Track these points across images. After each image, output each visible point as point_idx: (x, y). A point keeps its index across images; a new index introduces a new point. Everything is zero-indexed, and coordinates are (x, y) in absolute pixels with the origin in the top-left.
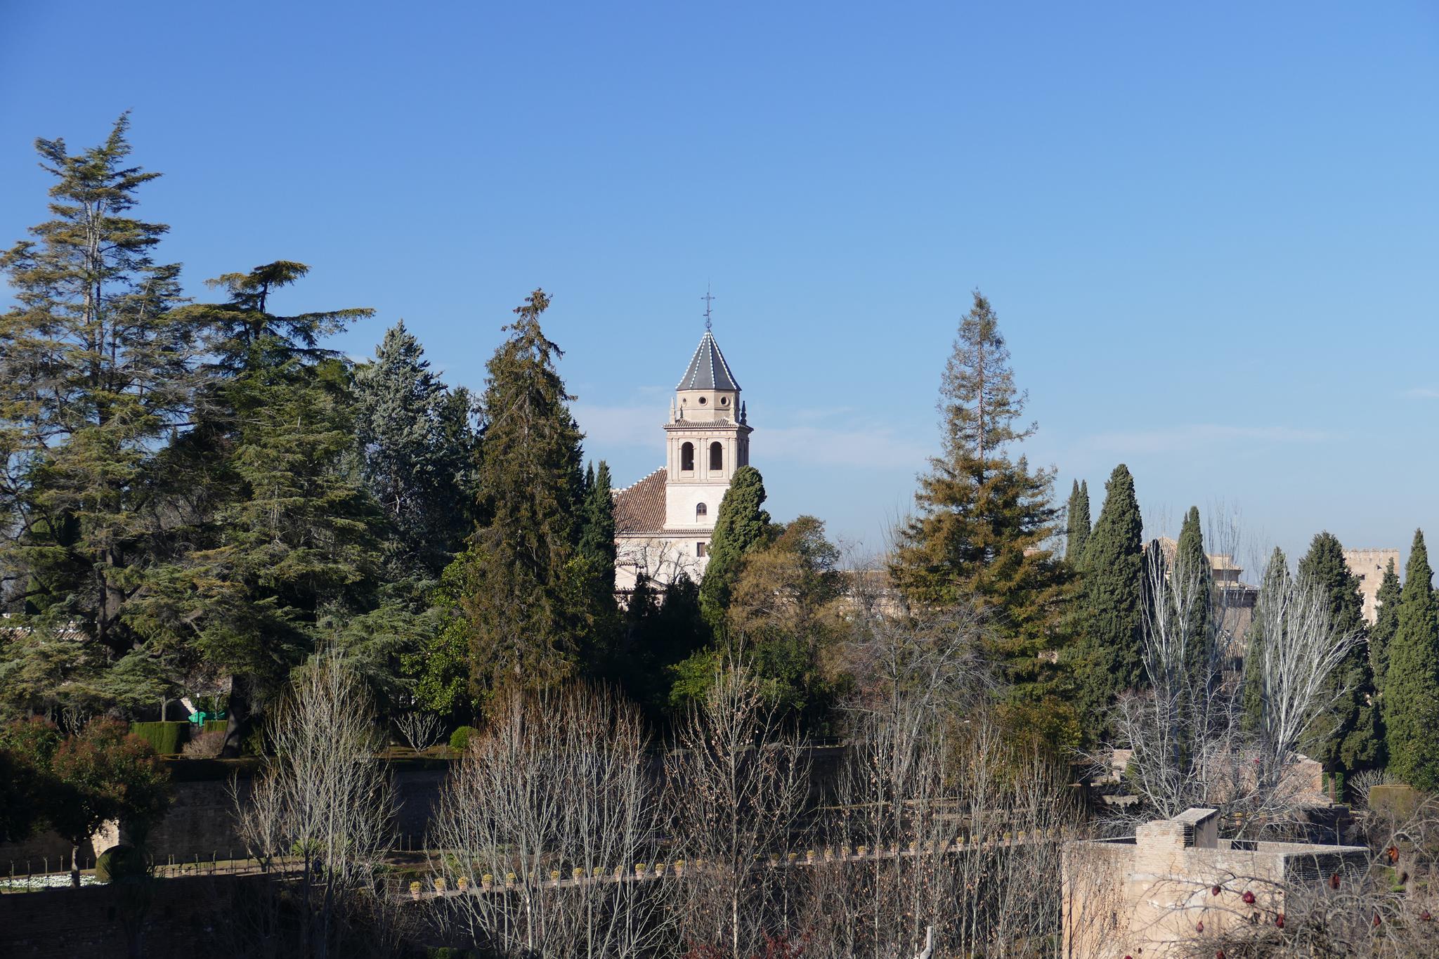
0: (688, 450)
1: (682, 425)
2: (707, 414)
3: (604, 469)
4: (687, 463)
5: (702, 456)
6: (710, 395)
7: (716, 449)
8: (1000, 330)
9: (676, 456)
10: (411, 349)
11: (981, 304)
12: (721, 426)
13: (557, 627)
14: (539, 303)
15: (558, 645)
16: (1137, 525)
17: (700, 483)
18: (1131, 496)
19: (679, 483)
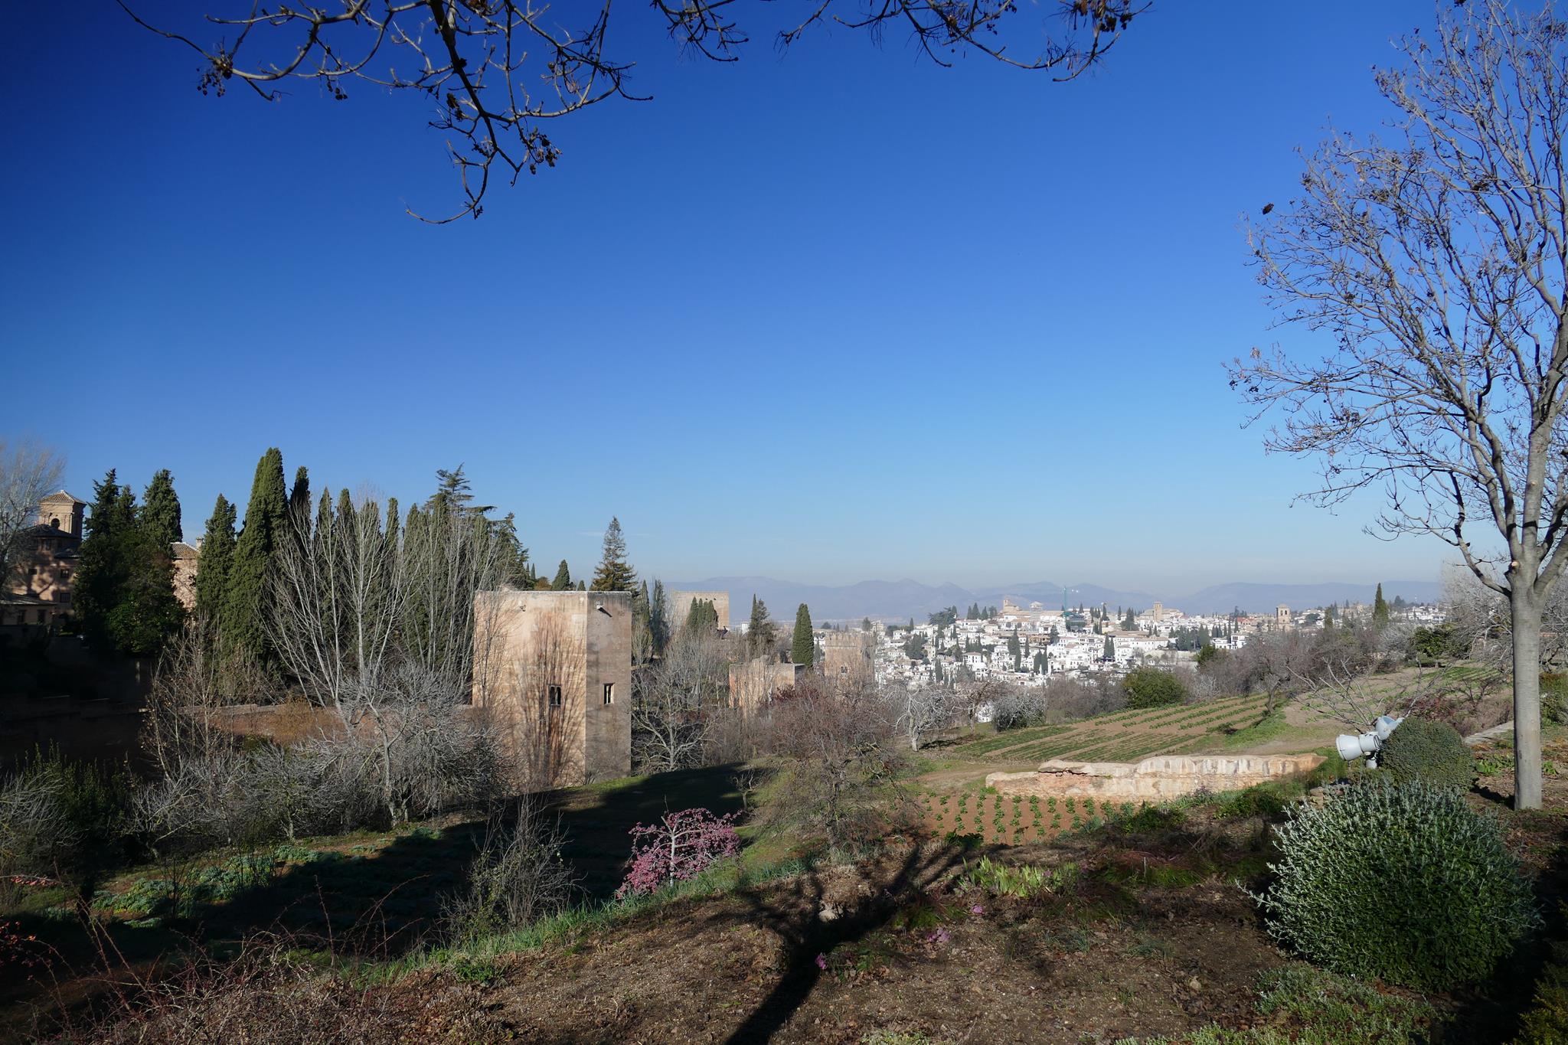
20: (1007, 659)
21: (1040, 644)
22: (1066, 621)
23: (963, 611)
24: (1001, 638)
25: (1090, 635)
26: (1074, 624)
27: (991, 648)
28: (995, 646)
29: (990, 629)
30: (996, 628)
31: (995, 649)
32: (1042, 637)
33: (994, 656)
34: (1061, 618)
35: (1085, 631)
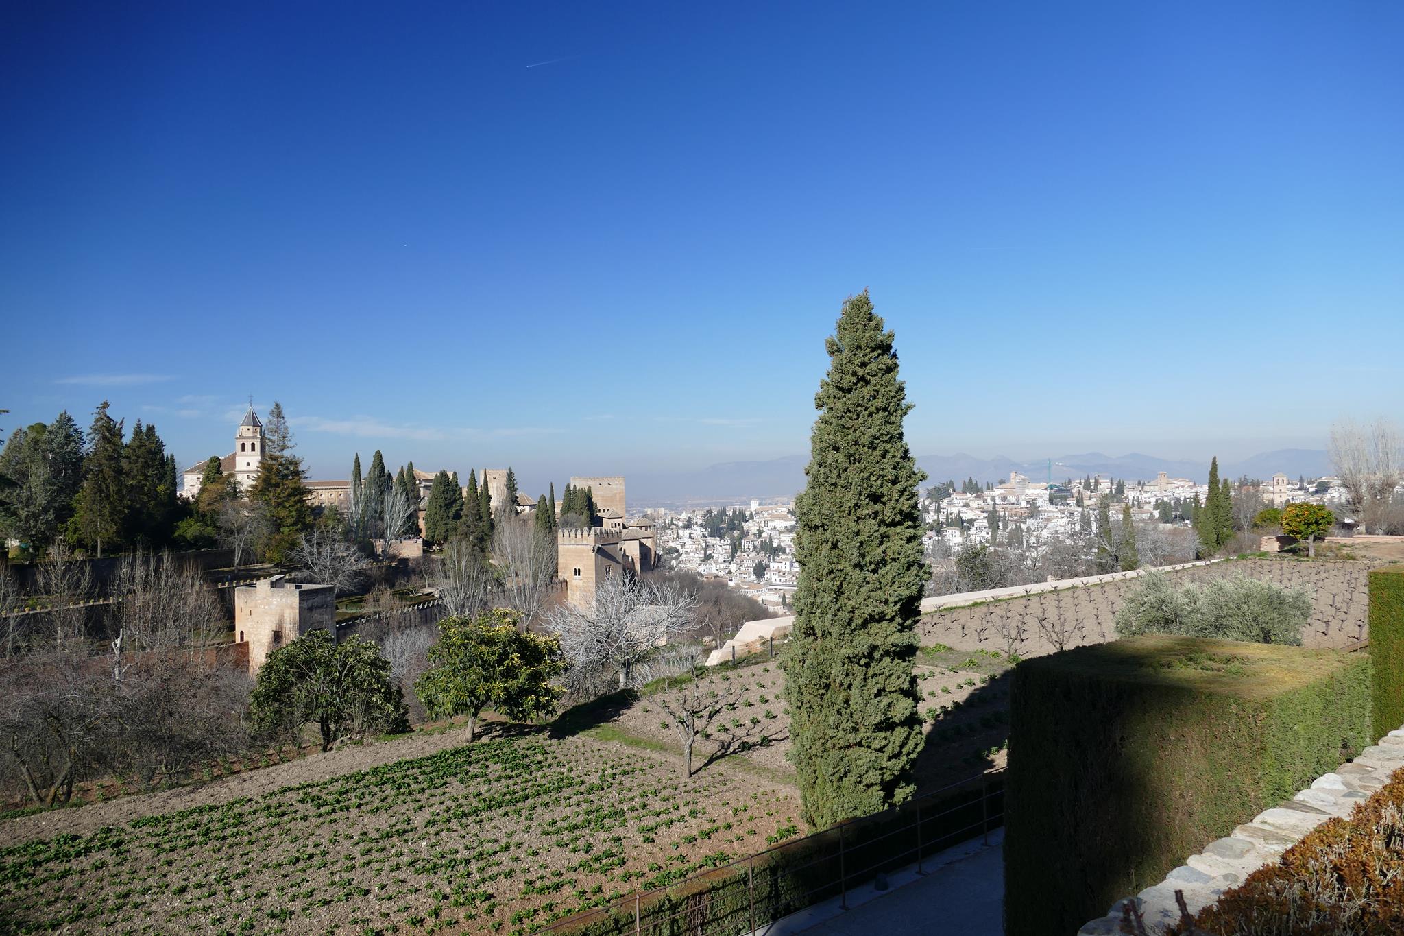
0: (243, 445)
1: (241, 437)
2: (250, 434)
3: (172, 456)
4: (243, 449)
5: (248, 447)
6: (251, 427)
7: (253, 445)
8: (284, 413)
9: (239, 447)
10: (69, 419)
11: (277, 405)
12: (255, 437)
13: (111, 514)
14: (106, 405)
15: (112, 520)
16: (383, 469)
17: (248, 456)
18: (381, 460)
19: (241, 456)
20: (984, 534)
21: (1020, 517)
22: (1050, 495)
23: (959, 485)
24: (983, 512)
25: (1072, 508)
26: (1056, 497)
27: (971, 522)
28: (976, 520)
29: (974, 504)
30: (981, 502)
31: (975, 524)
32: (1023, 510)
33: (973, 530)
34: (1045, 491)
35: (1068, 504)
